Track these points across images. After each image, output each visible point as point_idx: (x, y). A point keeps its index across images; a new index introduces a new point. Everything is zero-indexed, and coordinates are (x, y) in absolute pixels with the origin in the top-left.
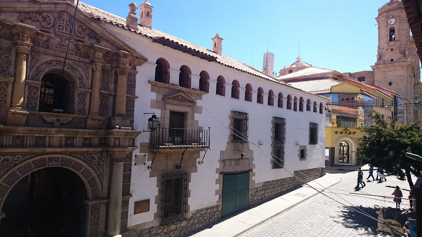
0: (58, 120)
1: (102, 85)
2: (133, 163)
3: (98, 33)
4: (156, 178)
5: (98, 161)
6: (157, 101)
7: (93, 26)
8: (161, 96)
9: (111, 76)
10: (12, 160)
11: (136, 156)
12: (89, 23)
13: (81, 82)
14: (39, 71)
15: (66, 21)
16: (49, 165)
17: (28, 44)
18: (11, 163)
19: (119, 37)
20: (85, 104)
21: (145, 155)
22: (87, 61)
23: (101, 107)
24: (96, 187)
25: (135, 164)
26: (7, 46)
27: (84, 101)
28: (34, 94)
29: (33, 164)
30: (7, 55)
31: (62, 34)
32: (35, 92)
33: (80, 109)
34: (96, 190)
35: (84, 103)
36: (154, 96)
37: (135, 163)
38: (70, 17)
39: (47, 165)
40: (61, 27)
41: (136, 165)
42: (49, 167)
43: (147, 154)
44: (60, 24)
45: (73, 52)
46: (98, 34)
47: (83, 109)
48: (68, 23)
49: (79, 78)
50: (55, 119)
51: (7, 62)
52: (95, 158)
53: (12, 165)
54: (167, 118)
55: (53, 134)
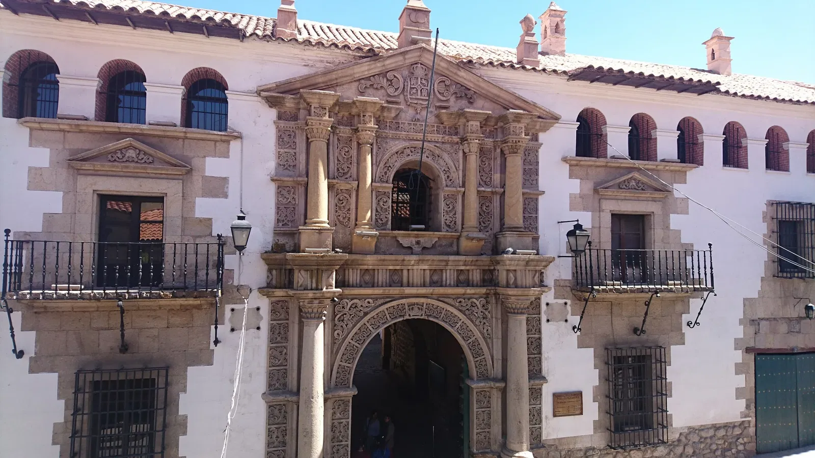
0: (418, 243)
1: (481, 178)
2: (544, 318)
3: (469, 88)
4: (591, 351)
5: (481, 312)
6: (582, 196)
7: (462, 77)
8: (589, 185)
9: (495, 159)
10: (362, 306)
11: (547, 304)
12: (456, 74)
13: (448, 177)
14: (388, 167)
15: (421, 79)
16: (409, 315)
17: (372, 128)
18: (361, 310)
19: (507, 86)
20: (455, 214)
21: (566, 304)
22: (455, 140)
23: (481, 217)
24: (483, 357)
25: (548, 321)
26: (346, 135)
27: (454, 208)
28: (384, 204)
29: (389, 314)
30: (347, 150)
31: (416, 102)
32: (385, 200)
33: (448, 223)
34: (484, 363)
35: (454, 212)
36: (575, 186)
37: (547, 317)
38: (425, 70)
39: (407, 315)
40: (414, 91)
41: (550, 323)
42: (410, 318)
43: (569, 302)
44: (412, 86)
45: (433, 129)
46: (469, 90)
47: (453, 222)
48: (424, 82)
49: (444, 170)
50: (414, 240)
51: (348, 159)
52: (477, 306)
53: (362, 314)
54: (607, 228)
55: (413, 265)
